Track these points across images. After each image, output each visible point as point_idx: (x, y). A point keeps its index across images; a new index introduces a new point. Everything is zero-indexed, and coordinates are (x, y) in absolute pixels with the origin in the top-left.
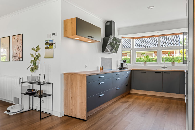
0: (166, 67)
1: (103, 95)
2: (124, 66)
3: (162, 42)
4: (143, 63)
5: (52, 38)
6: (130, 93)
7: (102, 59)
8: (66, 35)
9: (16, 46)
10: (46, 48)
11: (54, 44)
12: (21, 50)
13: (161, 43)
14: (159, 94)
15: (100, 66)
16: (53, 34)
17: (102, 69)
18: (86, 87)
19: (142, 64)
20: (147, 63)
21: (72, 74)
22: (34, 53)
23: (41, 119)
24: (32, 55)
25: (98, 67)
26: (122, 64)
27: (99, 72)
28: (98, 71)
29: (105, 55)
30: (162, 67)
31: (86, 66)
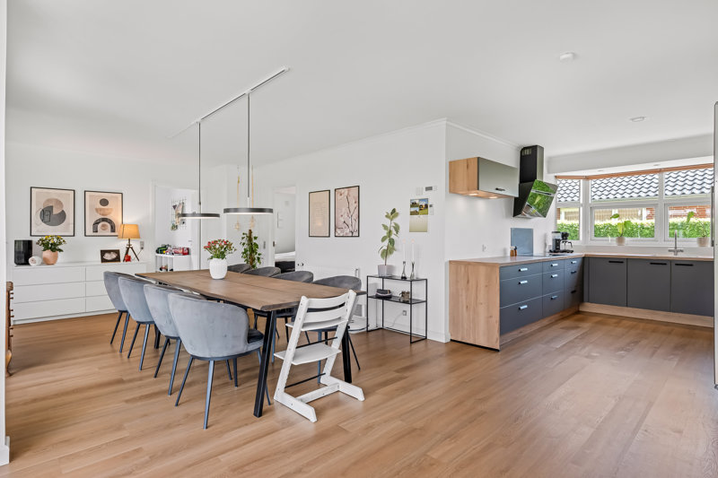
0: (682, 251)
1: (526, 307)
2: (562, 246)
3: (669, 183)
4: (615, 239)
5: (426, 195)
6: (578, 312)
7: (515, 232)
8: (453, 189)
9: (344, 209)
10: (412, 213)
11: (431, 206)
12: (355, 216)
13: (668, 188)
14: (660, 316)
15: (509, 248)
16: (429, 189)
17: (514, 253)
18: (498, 287)
19: (611, 241)
20: (627, 239)
21: (467, 264)
22: (388, 222)
23: (411, 343)
24: (385, 227)
25: (505, 250)
26: (557, 242)
27: (508, 260)
28: (505, 257)
29: (520, 223)
30: (670, 251)
31: (484, 248)
